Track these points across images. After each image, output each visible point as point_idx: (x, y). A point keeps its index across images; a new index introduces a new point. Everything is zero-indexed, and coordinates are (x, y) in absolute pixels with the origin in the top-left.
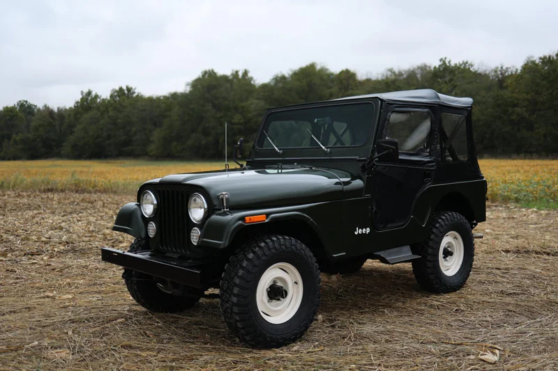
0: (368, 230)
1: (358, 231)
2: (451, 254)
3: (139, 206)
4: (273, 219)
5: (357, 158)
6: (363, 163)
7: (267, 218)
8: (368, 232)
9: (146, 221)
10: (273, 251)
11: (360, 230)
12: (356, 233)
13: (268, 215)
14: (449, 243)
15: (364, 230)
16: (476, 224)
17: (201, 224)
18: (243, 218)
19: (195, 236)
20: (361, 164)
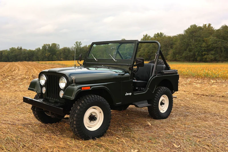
0: (131, 94)
1: (127, 94)
2: (164, 104)
3: (39, 80)
4: (93, 88)
5: (128, 64)
6: (130, 67)
7: (91, 88)
8: (130, 94)
9: (42, 87)
10: (92, 101)
11: (128, 94)
12: (126, 95)
13: (91, 87)
14: (163, 99)
15: (129, 94)
16: (174, 92)
17: (64, 89)
18: (81, 88)
19: (61, 94)
20: (129, 67)
